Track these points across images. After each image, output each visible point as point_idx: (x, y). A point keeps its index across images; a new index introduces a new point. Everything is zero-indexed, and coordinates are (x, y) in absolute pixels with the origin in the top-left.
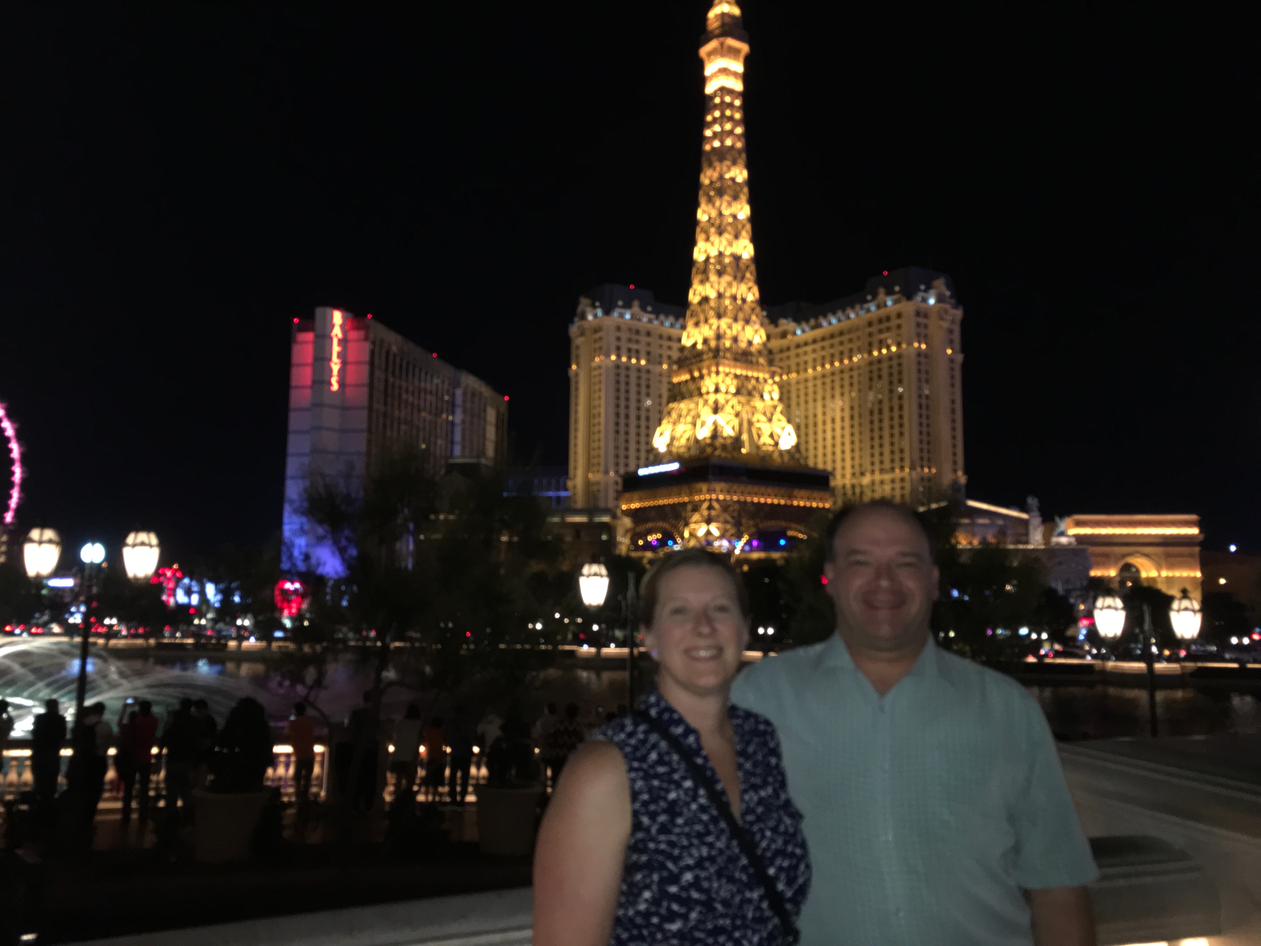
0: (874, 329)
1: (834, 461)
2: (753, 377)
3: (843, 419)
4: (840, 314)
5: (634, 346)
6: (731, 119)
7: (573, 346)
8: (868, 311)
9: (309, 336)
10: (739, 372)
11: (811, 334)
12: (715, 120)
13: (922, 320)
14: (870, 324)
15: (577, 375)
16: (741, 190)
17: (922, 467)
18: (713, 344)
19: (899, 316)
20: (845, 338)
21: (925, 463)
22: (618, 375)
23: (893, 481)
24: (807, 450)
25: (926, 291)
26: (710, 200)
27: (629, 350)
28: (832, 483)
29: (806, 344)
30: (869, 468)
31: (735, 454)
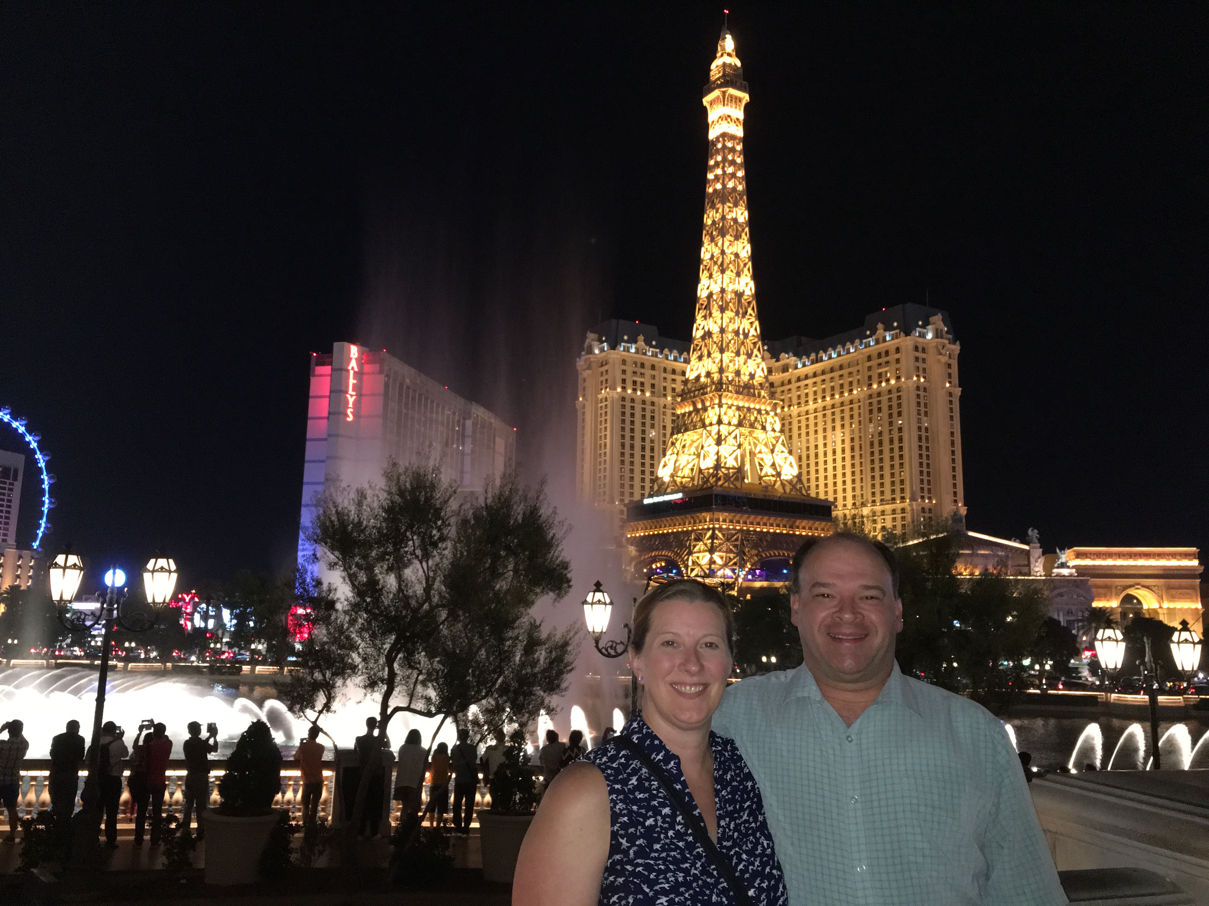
0: (873, 363)
1: (835, 492)
2: (754, 409)
3: (843, 451)
4: (839, 348)
5: (639, 380)
6: (733, 163)
7: (580, 378)
8: (868, 345)
9: (327, 369)
10: (741, 404)
11: (810, 369)
12: (717, 164)
13: (920, 355)
14: (869, 358)
15: (584, 406)
16: (743, 230)
17: (923, 498)
18: (716, 376)
19: (898, 350)
20: (845, 372)
21: (926, 494)
22: (623, 406)
23: (894, 511)
24: (808, 480)
25: (924, 326)
26: (712, 240)
27: (635, 383)
28: (834, 514)
29: (807, 377)
30: (870, 499)
31: (738, 484)
